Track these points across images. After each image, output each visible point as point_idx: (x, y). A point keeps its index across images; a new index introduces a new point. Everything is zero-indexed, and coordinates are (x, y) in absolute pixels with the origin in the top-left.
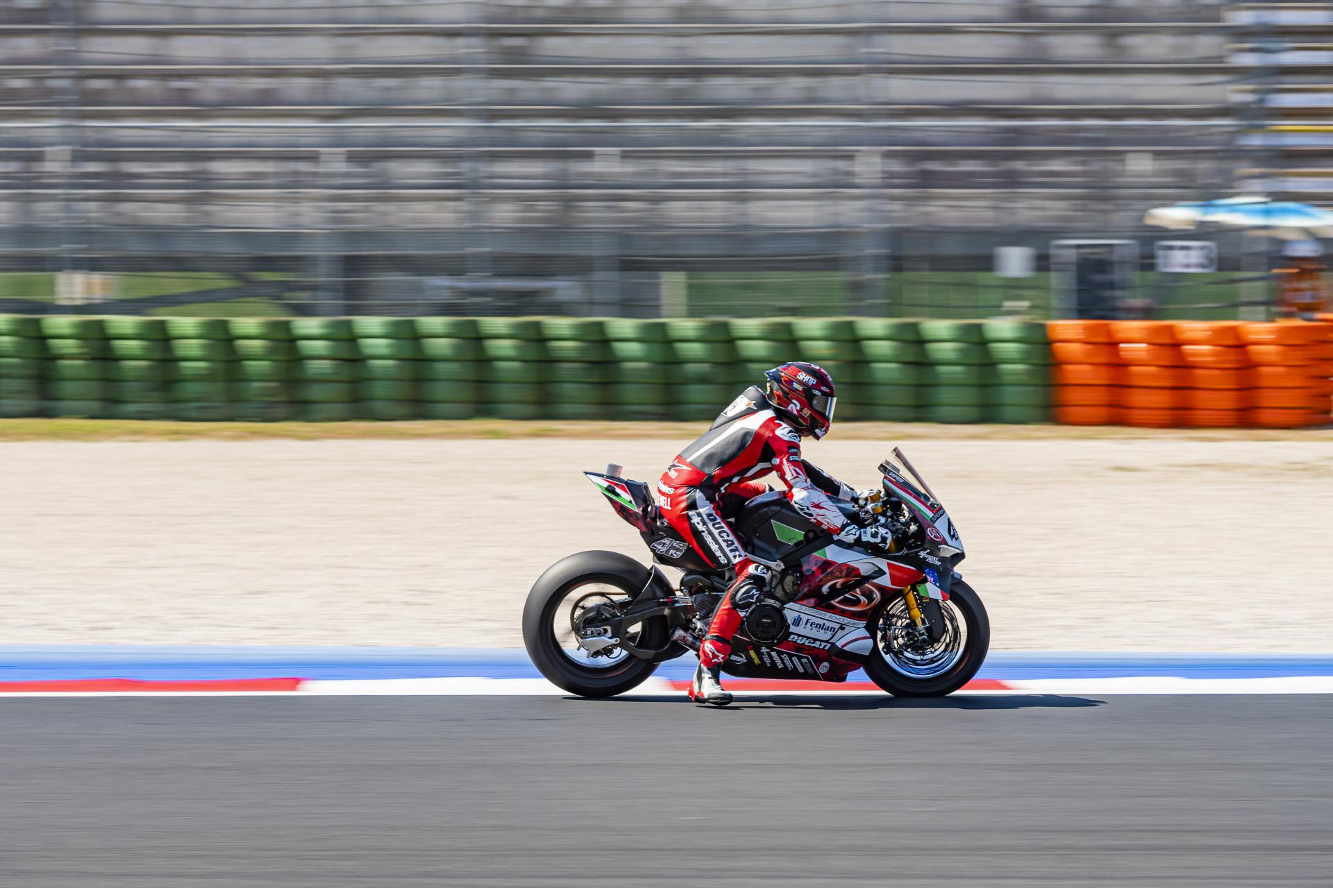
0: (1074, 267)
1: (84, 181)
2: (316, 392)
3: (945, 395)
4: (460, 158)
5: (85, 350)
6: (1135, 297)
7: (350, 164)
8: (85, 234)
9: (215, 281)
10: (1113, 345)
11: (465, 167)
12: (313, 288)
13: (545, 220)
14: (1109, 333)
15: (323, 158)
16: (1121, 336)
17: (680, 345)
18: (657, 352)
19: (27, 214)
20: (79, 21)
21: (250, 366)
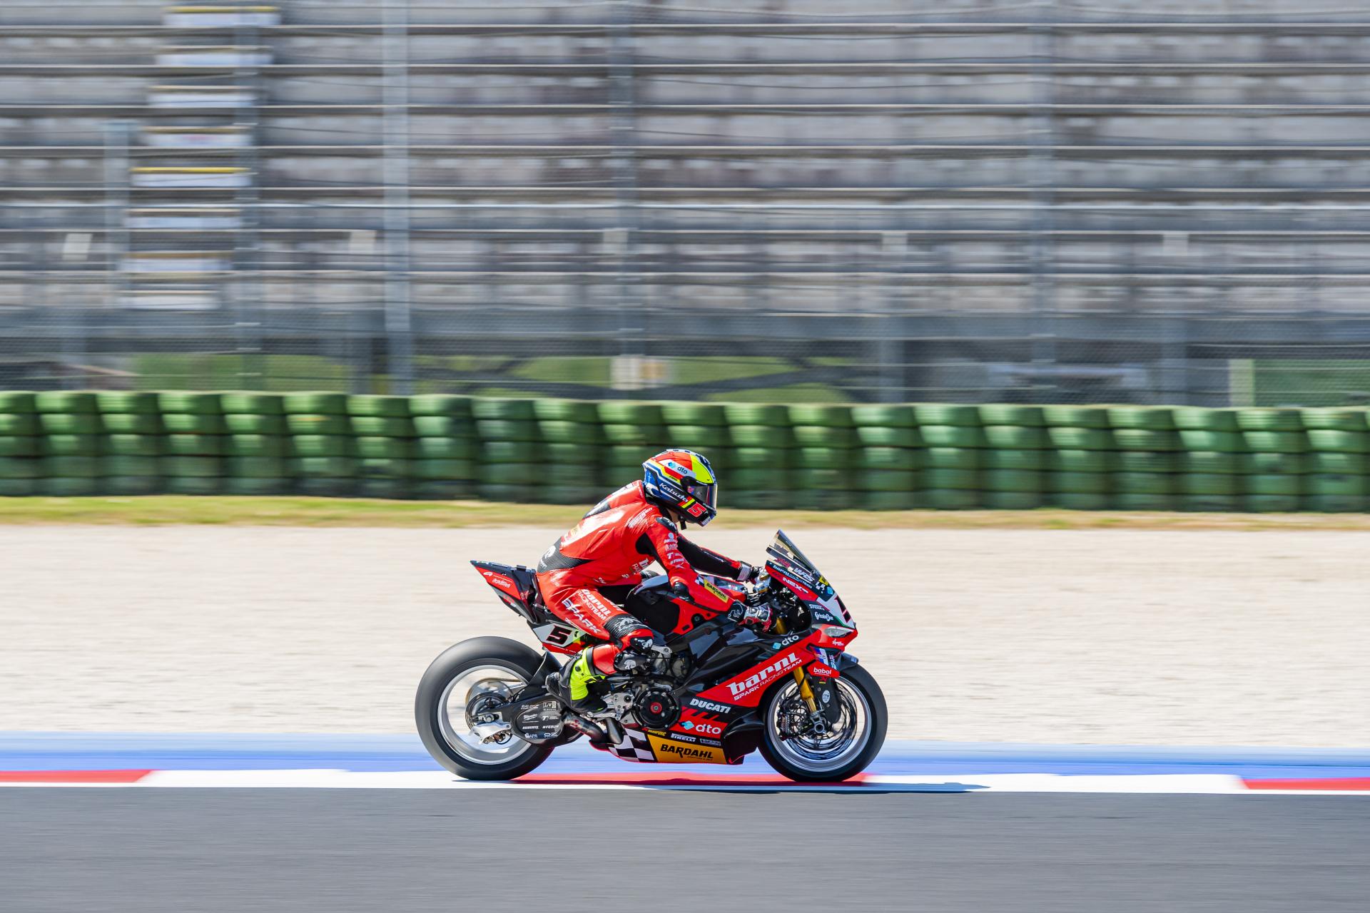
1: (639, 263)
2: (876, 481)
4: (1027, 241)
5: (641, 436)
7: (911, 247)
8: (642, 317)
9: (774, 366)
11: (1030, 250)
12: (876, 373)
13: (1112, 305)
15: (886, 241)
17: (1250, 435)
18: (1227, 441)
19: (584, 296)
20: (637, 101)
21: (809, 453)
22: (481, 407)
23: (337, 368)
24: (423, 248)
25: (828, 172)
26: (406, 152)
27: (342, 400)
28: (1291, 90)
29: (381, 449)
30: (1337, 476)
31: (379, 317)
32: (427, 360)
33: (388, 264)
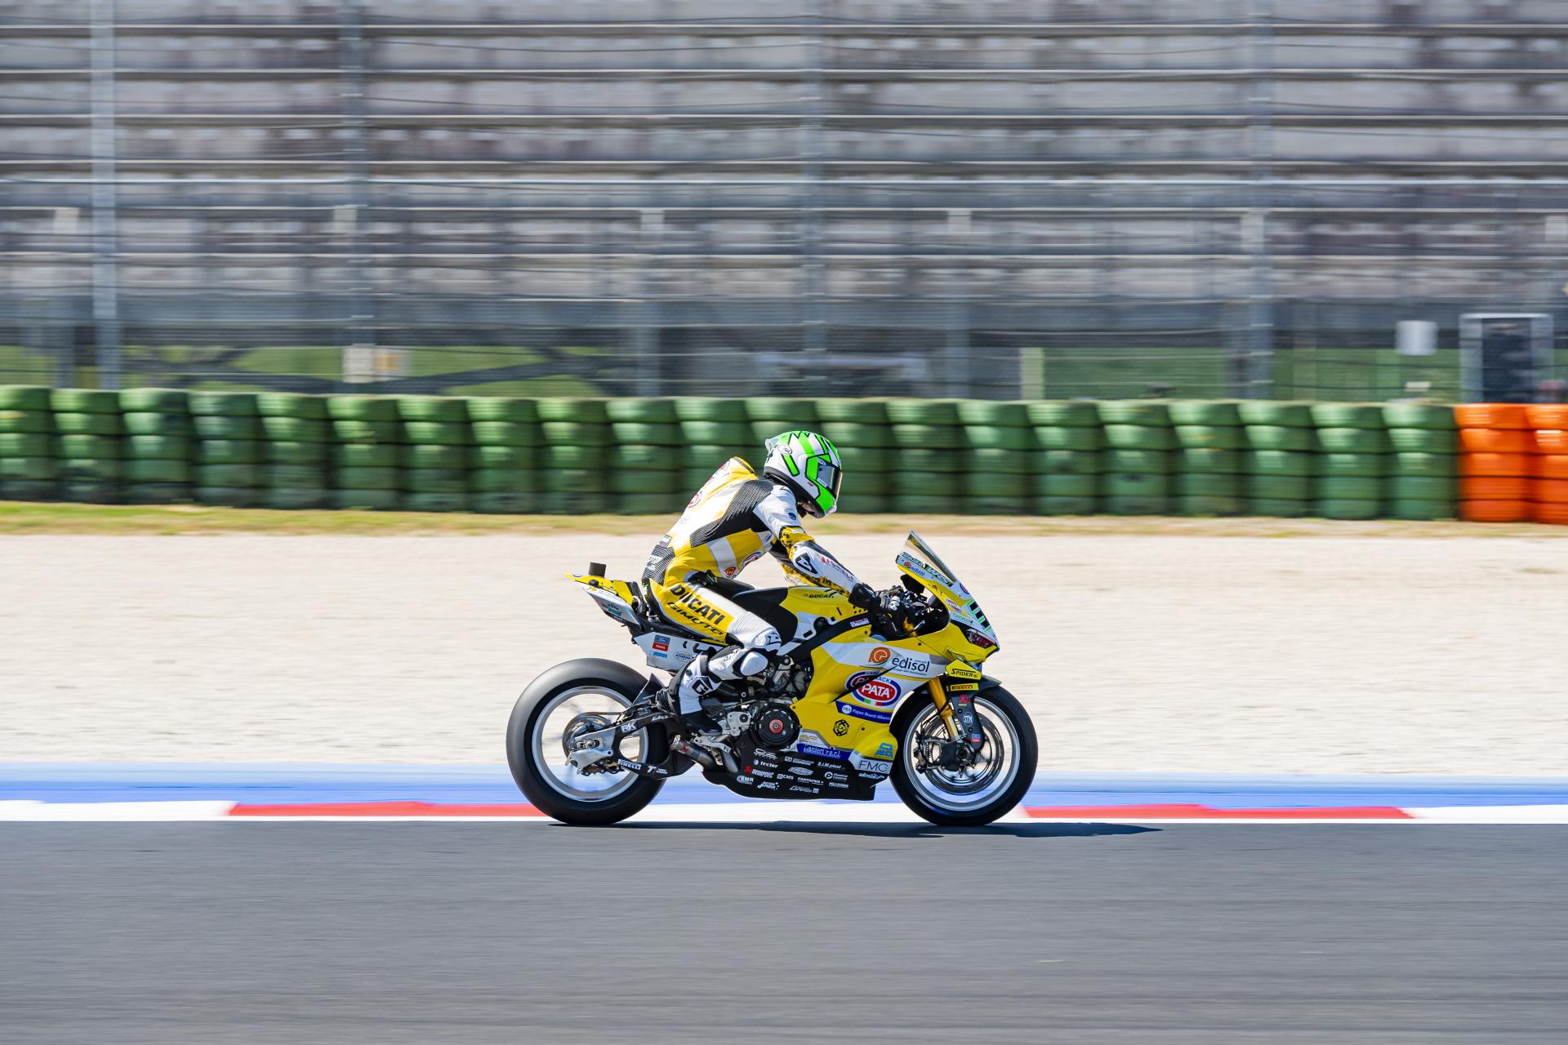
0: (1480, 344)
1: (372, 243)
2: (628, 482)
3: (1333, 487)
4: (798, 219)
5: (370, 434)
6: (1548, 377)
7: (668, 225)
8: (376, 303)
9: (523, 357)
10: (1529, 431)
11: (800, 228)
12: (634, 364)
13: (884, 289)
14: (1525, 418)
15: (644, 219)
16: (1537, 421)
17: (1042, 431)
18: (1016, 438)
19: (309, 280)
20: (366, 65)
21: (559, 452)
22: (202, 402)
23: (38, 360)
24: (132, 227)
25: (582, 143)
26: (112, 122)
27: (46, 394)
28: (1086, 53)
29: (83, 449)
30: (1134, 476)
31: (85, 304)
32: (136, 351)
33: (96, 245)
